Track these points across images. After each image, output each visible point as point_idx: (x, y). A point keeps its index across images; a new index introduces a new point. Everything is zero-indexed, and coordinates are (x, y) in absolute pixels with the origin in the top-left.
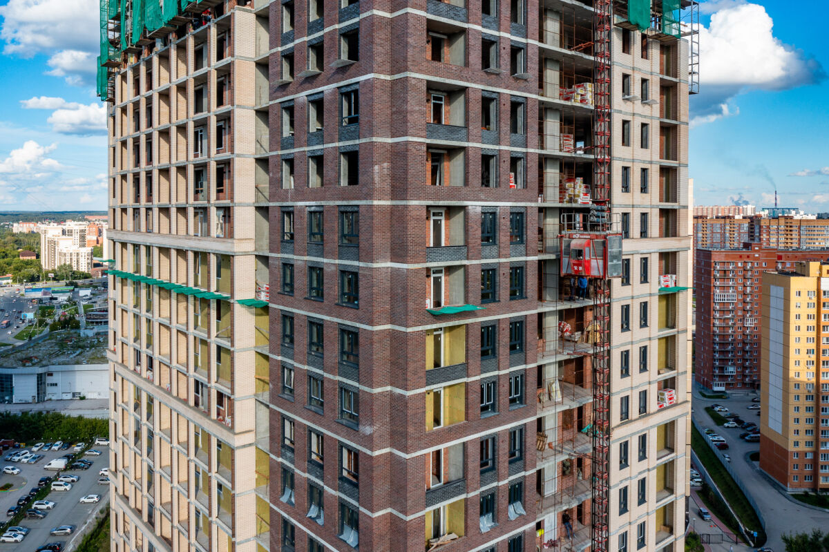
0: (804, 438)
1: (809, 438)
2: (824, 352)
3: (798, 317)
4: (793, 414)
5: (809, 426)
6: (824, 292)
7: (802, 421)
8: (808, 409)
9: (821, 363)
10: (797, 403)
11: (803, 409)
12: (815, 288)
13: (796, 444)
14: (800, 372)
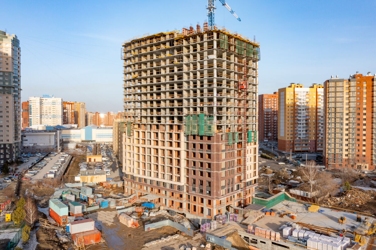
0: (290, 136)
1: (292, 136)
3: (288, 100)
4: (287, 129)
5: (292, 133)
6: (296, 92)
7: (290, 131)
9: (295, 113)
10: (288, 126)
11: (290, 128)
13: (288, 138)
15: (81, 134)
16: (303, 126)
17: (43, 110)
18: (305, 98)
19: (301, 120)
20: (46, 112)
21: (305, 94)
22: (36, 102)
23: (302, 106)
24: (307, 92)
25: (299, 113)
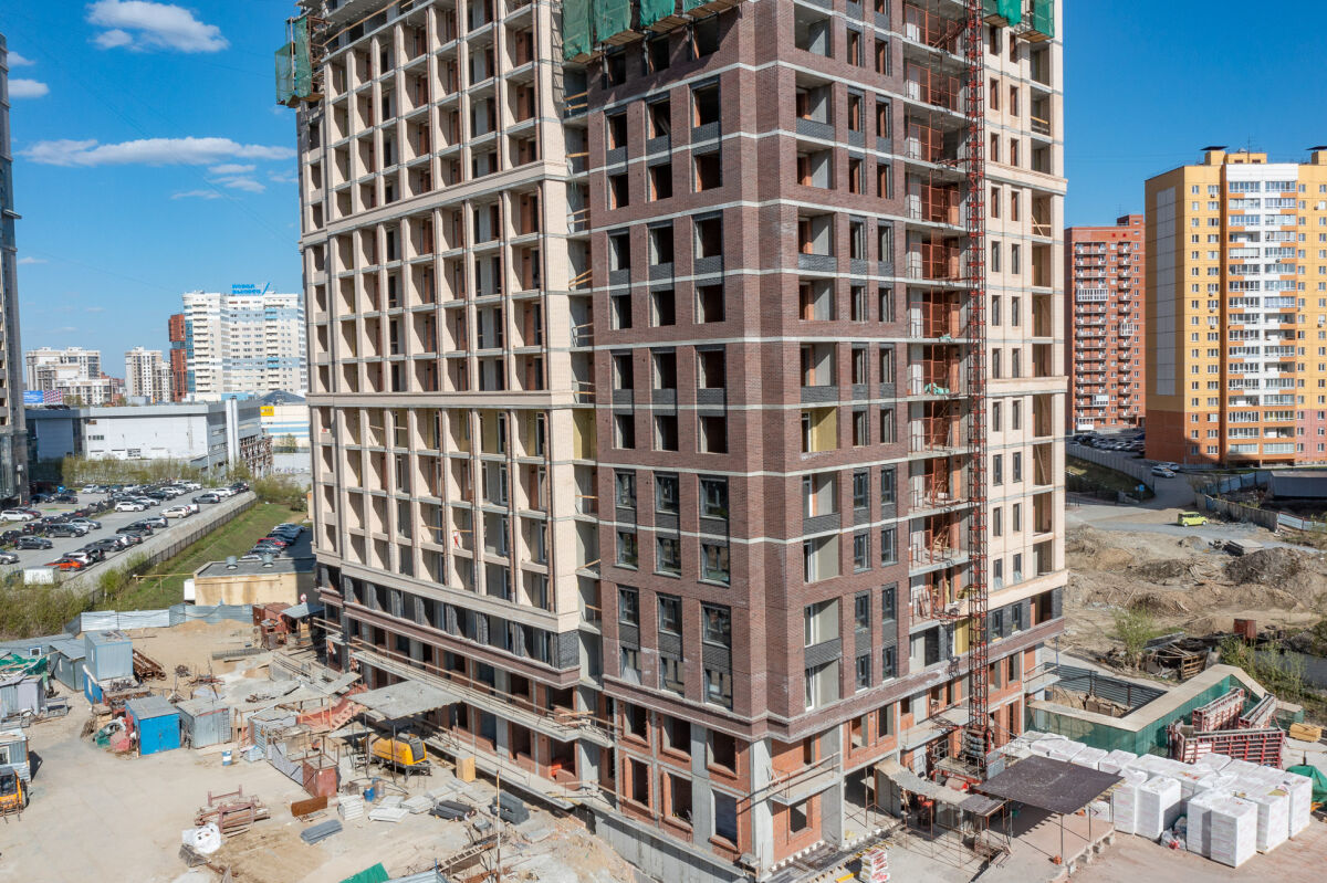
0: (1205, 393)
1: (1213, 392)
2: (1232, 269)
3: (1196, 221)
4: (1190, 359)
5: (1213, 377)
6: (1231, 183)
7: (1203, 369)
8: (1211, 352)
9: (1228, 285)
11: (1203, 353)
12: (1217, 182)
13: (1196, 402)
14: (1200, 300)
16: (1268, 344)
17: (235, 340)
18: (1278, 211)
19: (1258, 315)
20: (247, 347)
21: (1278, 195)
22: (208, 310)
23: (1263, 252)
24: (1288, 183)
25: (1247, 283)
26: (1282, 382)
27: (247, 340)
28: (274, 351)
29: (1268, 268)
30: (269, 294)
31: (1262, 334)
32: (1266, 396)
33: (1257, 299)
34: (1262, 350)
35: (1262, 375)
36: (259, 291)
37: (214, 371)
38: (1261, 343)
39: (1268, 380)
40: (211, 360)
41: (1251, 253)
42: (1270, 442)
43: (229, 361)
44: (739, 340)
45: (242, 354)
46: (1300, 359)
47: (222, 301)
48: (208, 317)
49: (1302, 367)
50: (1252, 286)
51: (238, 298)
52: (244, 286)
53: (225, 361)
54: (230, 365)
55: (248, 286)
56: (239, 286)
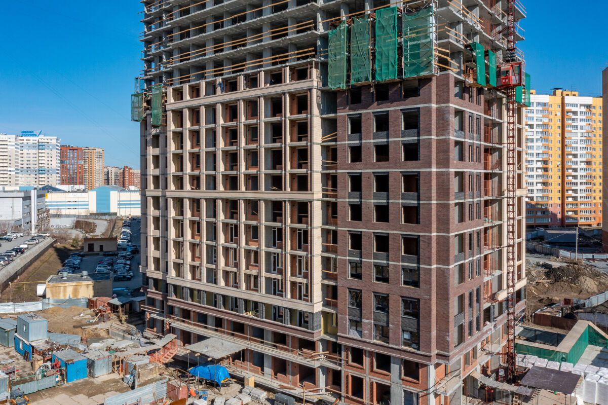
15: (88, 201)
16: (537, 173)
17: (22, 159)
18: (541, 116)
19: (533, 161)
20: (28, 163)
21: (541, 109)
22: (9, 143)
23: (535, 133)
24: (545, 103)
25: (529, 146)
26: (543, 191)
27: (28, 159)
28: (43, 165)
29: (537, 140)
30: (41, 136)
31: (535, 169)
32: (537, 197)
33: (533, 154)
34: (535, 176)
35: (535, 188)
36: (36, 135)
37: (10, 175)
38: (535, 173)
39: (537, 190)
40: (9, 169)
41: (530, 133)
42: (539, 217)
43: (18, 170)
44: (428, 170)
45: (25, 166)
46: (550, 181)
47: (16, 139)
48: (8, 147)
49: (551, 184)
50: (531, 148)
51: (24, 138)
52: (28, 132)
53: (16, 169)
54: (19, 172)
55: (30, 132)
56: (25, 132)
